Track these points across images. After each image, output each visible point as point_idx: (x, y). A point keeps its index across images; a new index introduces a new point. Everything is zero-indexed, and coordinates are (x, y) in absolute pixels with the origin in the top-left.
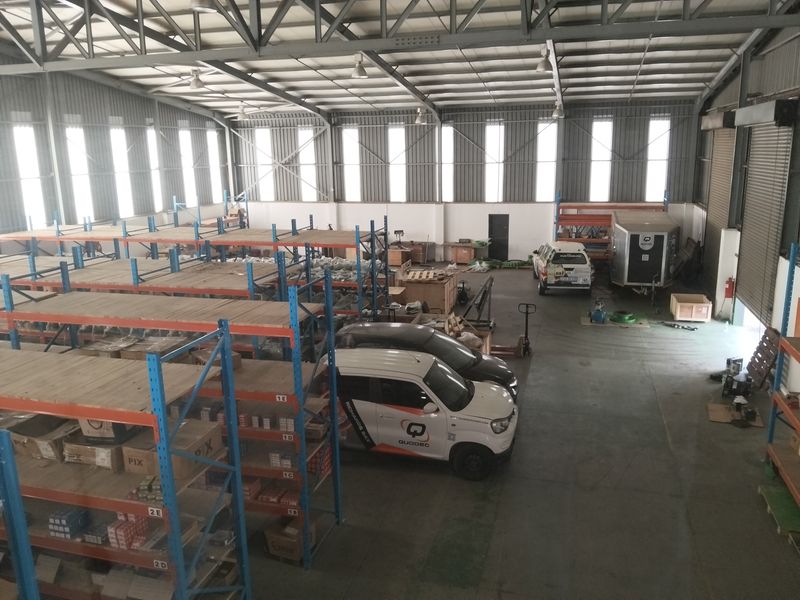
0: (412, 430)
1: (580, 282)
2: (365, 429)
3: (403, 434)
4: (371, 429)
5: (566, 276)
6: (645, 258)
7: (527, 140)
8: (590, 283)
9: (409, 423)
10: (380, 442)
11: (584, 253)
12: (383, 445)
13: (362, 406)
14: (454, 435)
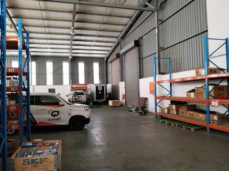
0: (53, 114)
1: (83, 100)
2: (32, 117)
3: (50, 117)
4: (35, 116)
5: (79, 99)
6: (100, 93)
7: (60, 67)
8: (86, 101)
9: (52, 111)
10: (39, 122)
11: (83, 92)
12: (41, 123)
13: (33, 108)
14: (71, 114)
